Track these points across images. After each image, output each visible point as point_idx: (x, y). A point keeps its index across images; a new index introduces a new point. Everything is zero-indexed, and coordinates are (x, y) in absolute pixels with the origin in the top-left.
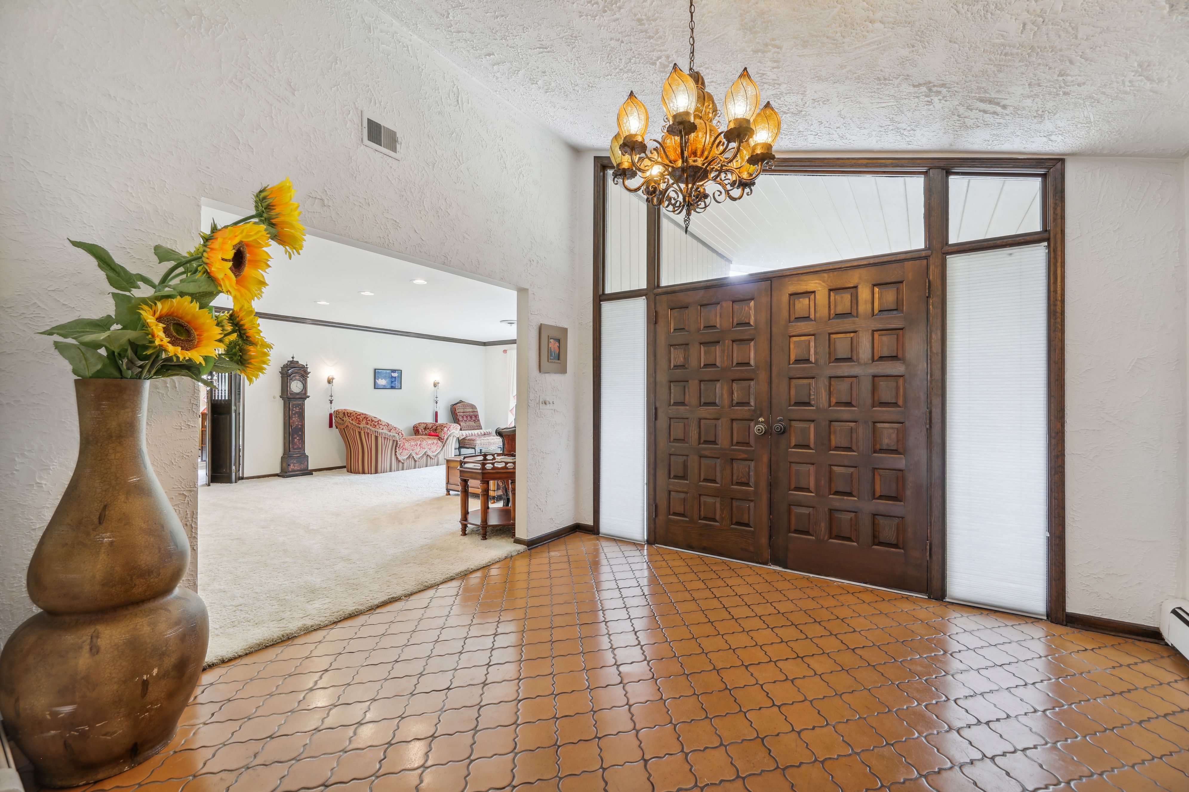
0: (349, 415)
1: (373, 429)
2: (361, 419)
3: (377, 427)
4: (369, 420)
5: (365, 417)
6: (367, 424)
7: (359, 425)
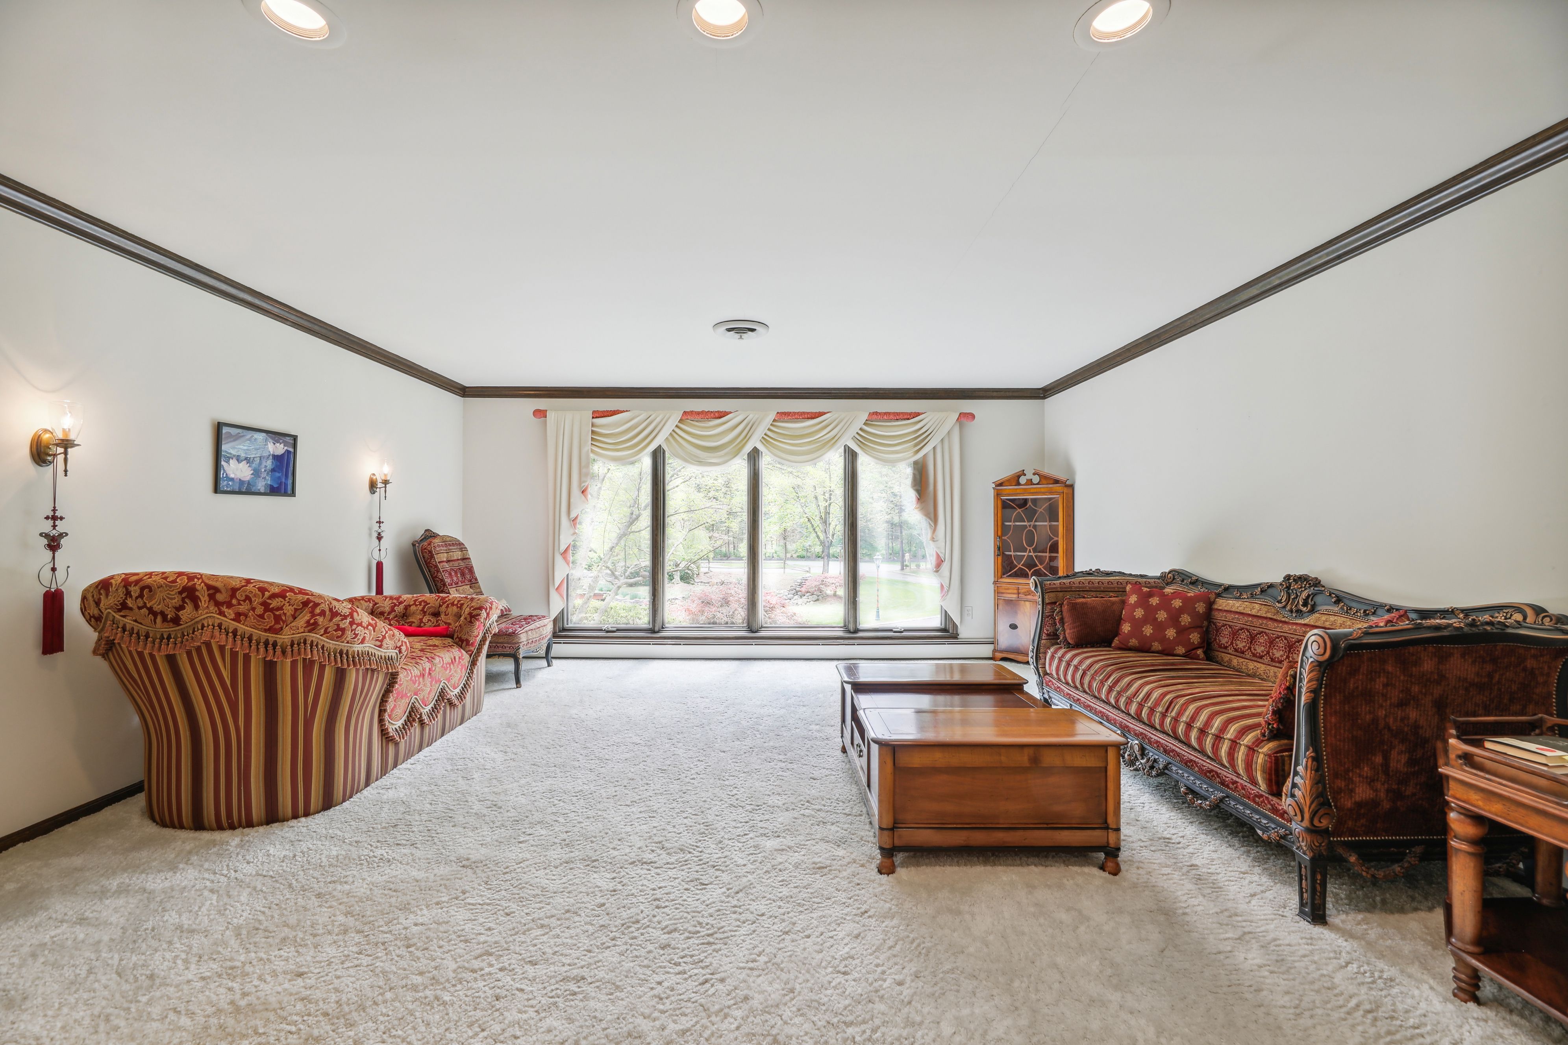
0: (220, 597)
1: (331, 644)
2: (289, 610)
3: (349, 634)
4: (323, 613)
5: (305, 604)
6: (312, 626)
7: (272, 637)
